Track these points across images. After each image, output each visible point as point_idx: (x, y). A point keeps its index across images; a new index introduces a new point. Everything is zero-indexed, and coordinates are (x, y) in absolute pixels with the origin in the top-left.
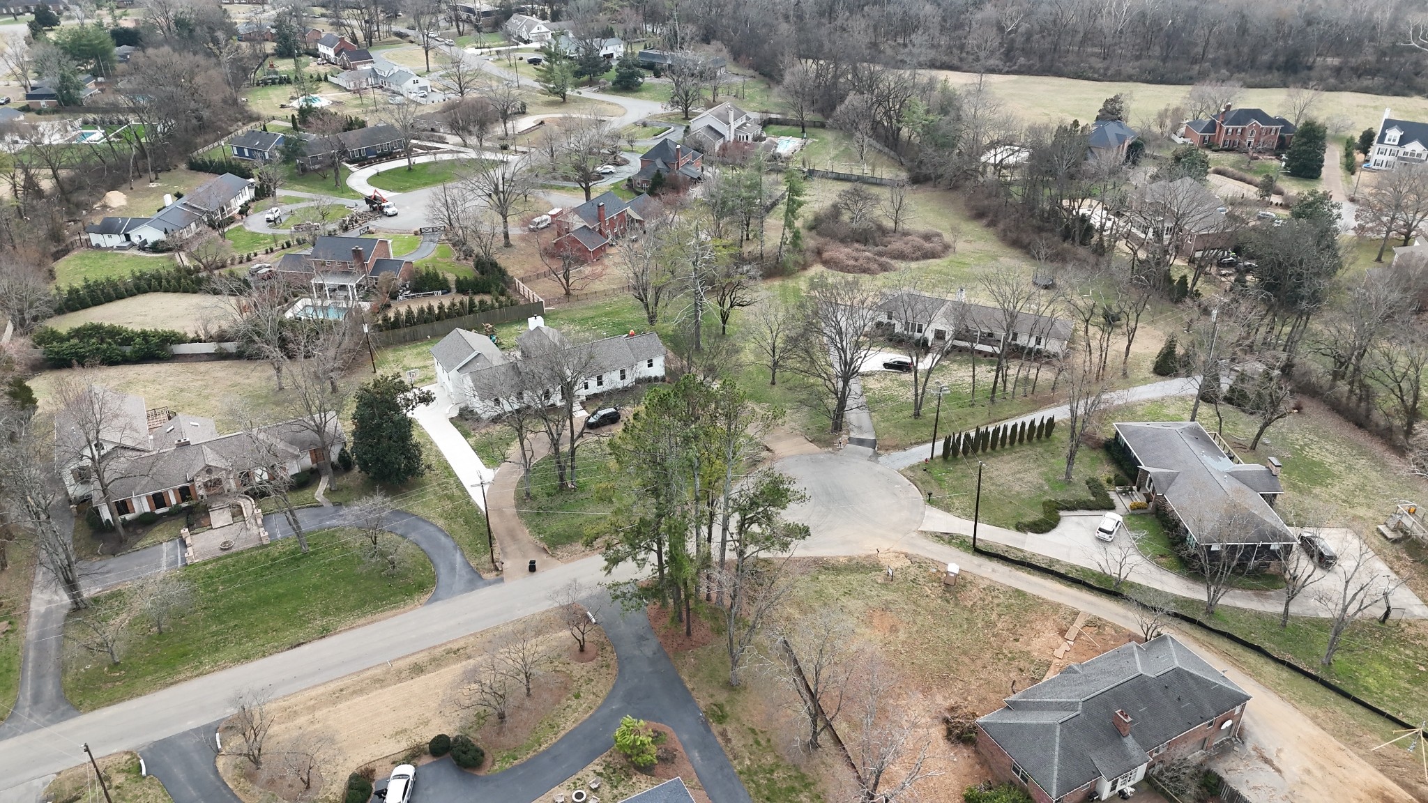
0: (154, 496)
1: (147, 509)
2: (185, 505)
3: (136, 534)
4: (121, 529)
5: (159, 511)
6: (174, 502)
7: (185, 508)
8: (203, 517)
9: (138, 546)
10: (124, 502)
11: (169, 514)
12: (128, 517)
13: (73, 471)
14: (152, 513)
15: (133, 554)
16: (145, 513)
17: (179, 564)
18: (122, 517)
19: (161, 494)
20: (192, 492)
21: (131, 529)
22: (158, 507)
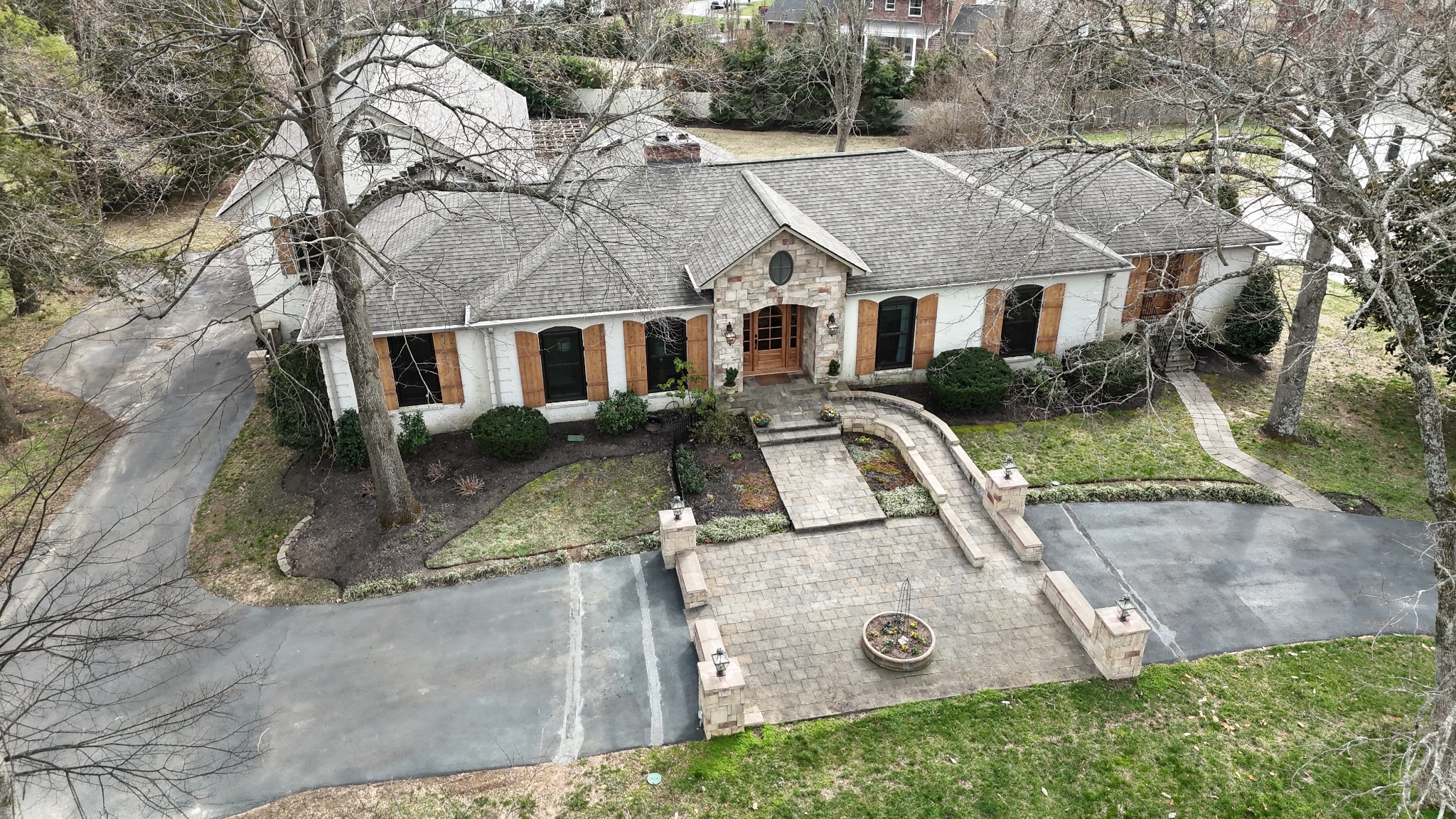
0: (550, 338)
1: (512, 395)
2: (658, 401)
3: (455, 496)
4: (390, 464)
5: (557, 412)
6: (617, 381)
7: (659, 418)
8: (731, 464)
9: (453, 559)
10: (424, 345)
11: (594, 430)
12: (435, 416)
13: (281, 228)
14: (527, 416)
15: (428, 599)
16: (504, 411)
17: (658, 731)
18: (411, 410)
19: (574, 336)
20: (693, 350)
21: (436, 470)
22: (554, 392)
